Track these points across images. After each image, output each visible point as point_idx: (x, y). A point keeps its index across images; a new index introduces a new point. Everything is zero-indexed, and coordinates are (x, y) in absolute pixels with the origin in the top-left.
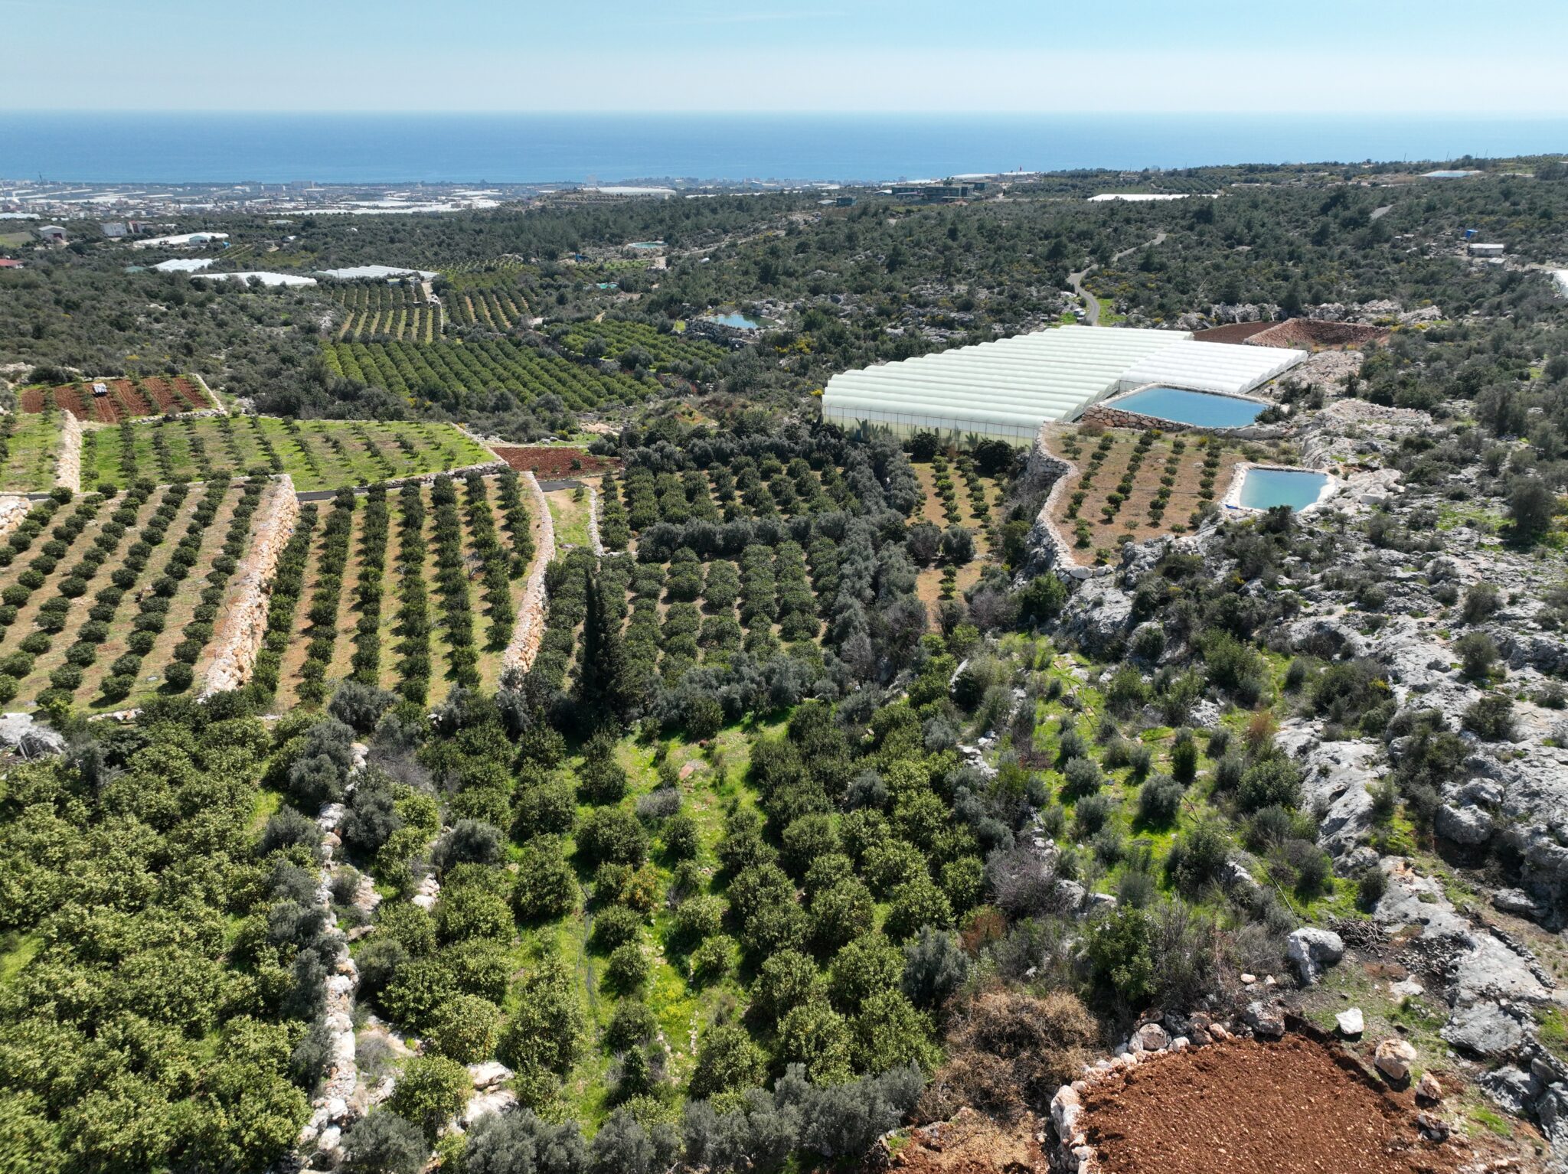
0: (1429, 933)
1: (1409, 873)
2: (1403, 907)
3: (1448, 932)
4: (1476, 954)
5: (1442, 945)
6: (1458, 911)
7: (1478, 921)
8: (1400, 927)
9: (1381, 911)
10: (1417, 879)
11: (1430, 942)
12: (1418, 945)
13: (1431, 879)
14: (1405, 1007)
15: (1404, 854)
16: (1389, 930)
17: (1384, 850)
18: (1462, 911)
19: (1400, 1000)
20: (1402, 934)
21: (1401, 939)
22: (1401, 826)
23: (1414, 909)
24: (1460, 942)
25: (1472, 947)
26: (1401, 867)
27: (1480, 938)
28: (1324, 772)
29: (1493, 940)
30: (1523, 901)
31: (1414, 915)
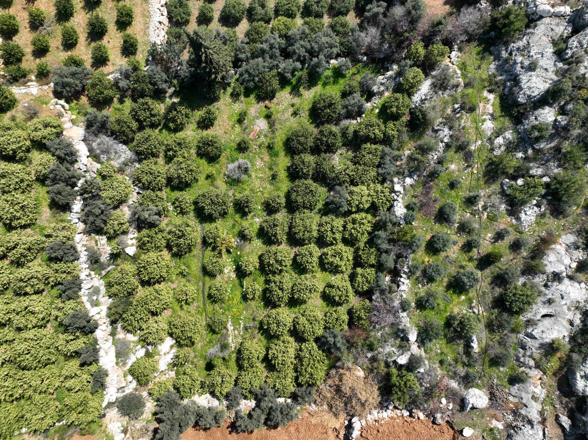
0: (523, 412)
1: (539, 382)
2: (524, 395)
3: (530, 417)
4: (531, 432)
5: (523, 418)
6: (540, 412)
7: (543, 422)
8: (516, 400)
9: (514, 389)
10: (540, 387)
11: (520, 414)
12: (515, 413)
13: (544, 391)
14: (491, 430)
15: (544, 373)
16: (511, 398)
17: (538, 366)
18: (541, 413)
19: (492, 426)
20: (514, 404)
21: (511, 405)
22: (554, 363)
23: (526, 398)
24: (530, 422)
25: (532, 427)
26: (538, 377)
27: (539, 428)
28: (550, 302)
29: (541, 433)
30: (567, 427)
31: (524, 401)
